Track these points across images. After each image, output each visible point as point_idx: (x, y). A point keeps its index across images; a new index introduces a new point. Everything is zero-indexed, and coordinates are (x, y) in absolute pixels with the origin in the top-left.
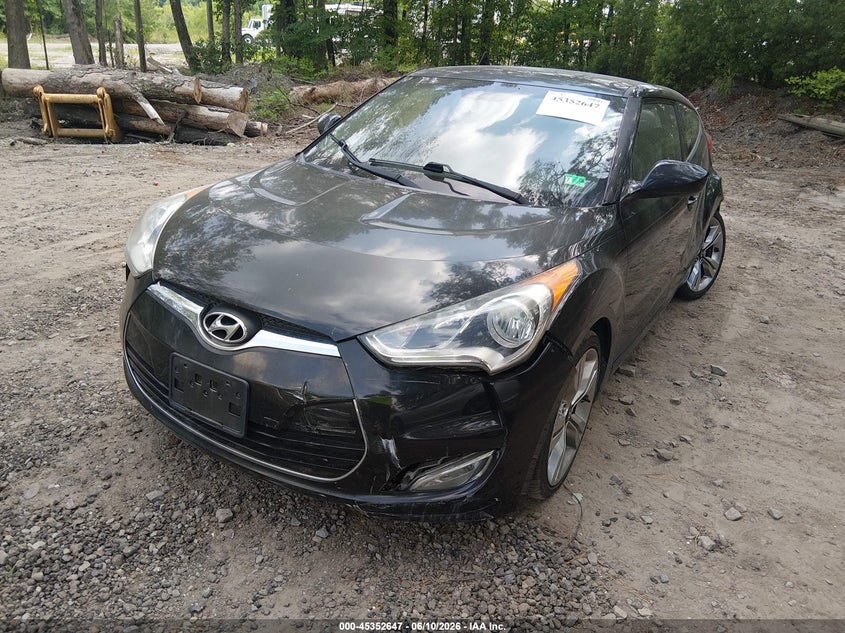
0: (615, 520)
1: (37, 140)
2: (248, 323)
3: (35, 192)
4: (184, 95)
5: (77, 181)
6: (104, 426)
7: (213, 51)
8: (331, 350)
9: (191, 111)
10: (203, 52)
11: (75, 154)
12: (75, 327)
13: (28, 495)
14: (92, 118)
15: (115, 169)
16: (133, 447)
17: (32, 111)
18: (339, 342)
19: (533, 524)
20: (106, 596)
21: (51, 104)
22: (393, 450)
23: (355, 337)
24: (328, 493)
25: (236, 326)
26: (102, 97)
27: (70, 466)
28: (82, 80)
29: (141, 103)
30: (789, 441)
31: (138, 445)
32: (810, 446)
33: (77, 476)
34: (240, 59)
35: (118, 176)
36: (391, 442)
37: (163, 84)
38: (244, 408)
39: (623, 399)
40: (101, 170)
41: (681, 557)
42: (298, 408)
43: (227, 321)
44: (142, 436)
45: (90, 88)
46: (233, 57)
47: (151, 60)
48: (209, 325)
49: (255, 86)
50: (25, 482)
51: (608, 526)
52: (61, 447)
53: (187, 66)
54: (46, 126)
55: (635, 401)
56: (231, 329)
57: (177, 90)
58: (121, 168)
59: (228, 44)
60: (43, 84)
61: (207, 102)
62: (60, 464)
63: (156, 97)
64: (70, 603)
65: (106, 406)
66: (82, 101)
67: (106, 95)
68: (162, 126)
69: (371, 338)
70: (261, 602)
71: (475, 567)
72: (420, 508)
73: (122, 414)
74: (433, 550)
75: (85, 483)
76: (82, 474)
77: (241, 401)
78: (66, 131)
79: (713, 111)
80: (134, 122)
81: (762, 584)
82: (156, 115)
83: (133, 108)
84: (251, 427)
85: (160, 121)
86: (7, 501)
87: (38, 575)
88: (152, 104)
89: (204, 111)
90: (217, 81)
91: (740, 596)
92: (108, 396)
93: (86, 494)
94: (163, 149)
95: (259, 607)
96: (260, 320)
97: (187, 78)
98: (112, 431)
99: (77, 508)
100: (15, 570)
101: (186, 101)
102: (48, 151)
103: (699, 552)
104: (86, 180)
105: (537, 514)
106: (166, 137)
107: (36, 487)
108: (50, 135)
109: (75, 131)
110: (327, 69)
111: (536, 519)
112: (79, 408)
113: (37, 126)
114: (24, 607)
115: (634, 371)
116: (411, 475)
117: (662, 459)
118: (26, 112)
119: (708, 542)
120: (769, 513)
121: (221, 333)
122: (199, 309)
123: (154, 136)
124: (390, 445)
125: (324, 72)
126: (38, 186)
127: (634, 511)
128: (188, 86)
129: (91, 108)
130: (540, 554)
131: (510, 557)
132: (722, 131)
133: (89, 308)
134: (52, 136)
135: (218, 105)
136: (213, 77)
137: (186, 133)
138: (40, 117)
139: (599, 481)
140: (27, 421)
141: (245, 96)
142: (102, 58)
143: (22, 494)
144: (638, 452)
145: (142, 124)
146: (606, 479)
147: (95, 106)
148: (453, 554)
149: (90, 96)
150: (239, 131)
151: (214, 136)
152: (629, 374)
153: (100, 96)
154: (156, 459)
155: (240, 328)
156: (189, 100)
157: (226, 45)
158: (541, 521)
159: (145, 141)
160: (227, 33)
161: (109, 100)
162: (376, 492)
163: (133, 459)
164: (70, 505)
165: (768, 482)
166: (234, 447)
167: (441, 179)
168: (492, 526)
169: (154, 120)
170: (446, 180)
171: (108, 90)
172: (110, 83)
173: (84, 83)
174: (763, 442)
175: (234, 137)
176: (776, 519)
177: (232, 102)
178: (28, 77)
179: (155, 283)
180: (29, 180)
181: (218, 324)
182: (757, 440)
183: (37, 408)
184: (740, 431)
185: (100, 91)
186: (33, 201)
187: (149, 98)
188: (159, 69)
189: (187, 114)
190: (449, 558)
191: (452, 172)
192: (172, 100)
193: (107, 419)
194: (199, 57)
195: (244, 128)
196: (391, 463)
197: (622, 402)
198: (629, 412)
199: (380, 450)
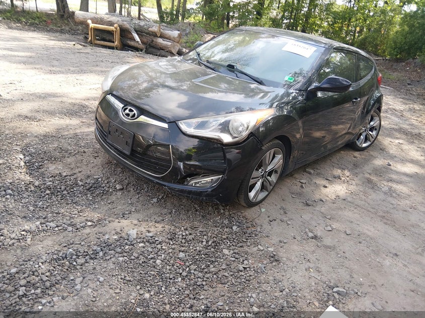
0: (275, 220)
1: (85, 44)
2: (138, 112)
3: (79, 65)
4: (153, 32)
5: (98, 63)
6: (85, 152)
7: (171, 13)
8: (166, 126)
9: (155, 40)
10: (167, 13)
11: (100, 52)
12: (83, 117)
13: (50, 169)
14: (111, 38)
15: (116, 61)
16: (93, 161)
17: (85, 31)
18: (169, 122)
19: (239, 214)
20: (70, 203)
21: (94, 29)
22: (182, 167)
23: (175, 122)
24: (157, 181)
25: (133, 113)
26: (116, 28)
27: (68, 163)
28: (108, 20)
29: (133, 34)
30: (372, 210)
31: (95, 160)
32: (381, 214)
33: (70, 166)
34: (183, 19)
35: (116, 64)
36: (182, 163)
37: (144, 26)
38: (131, 143)
39: (301, 181)
40: (110, 60)
41: (296, 237)
42: (150, 146)
43: (131, 111)
44: (97, 158)
45: (111, 24)
46: (180, 18)
47: (142, 15)
48: (124, 111)
49: (188, 32)
50: (50, 165)
51: (271, 221)
52: (66, 156)
53: (158, 19)
54: (90, 38)
55: (307, 183)
56: (131, 114)
57: (150, 29)
58: (118, 61)
59: (179, 11)
60: (91, 19)
61: (162, 36)
62: (65, 162)
63: (139, 32)
64: (57, 202)
65: (87, 146)
66: (107, 29)
67: (118, 28)
68: (141, 46)
69: (181, 123)
70: (125, 215)
71: (209, 222)
72: (190, 192)
73: (92, 149)
74: (195, 214)
75: (72, 169)
76: (72, 166)
77: (130, 141)
78: (98, 42)
79: (416, 71)
80: (129, 42)
81: (327, 253)
82: (138, 40)
83: (129, 35)
84: (133, 151)
85: (140, 42)
86: (42, 169)
87: (48, 192)
88: (138, 34)
89: (160, 41)
90: (170, 28)
91: (314, 255)
92: (89, 143)
93: (72, 172)
94: (138, 55)
95: (124, 216)
96: (142, 112)
97: (155, 24)
98: (87, 154)
99: (67, 176)
100: (40, 190)
101: (153, 35)
102: (89, 49)
103: (306, 237)
104: (102, 63)
105: (243, 211)
106: (141, 50)
107: (54, 167)
108: (91, 43)
109: (102, 43)
110: (223, 28)
111: (242, 213)
112: (76, 145)
113: (86, 38)
114: (41, 200)
115: (312, 172)
116: (189, 179)
117: (308, 205)
118: (83, 31)
119: (311, 235)
120: (345, 232)
121: (128, 115)
122: (122, 106)
123: (136, 49)
124: (181, 165)
125: (222, 29)
126: (81, 63)
127: (285, 219)
128: (155, 29)
129: (110, 33)
130: (237, 223)
131: (225, 222)
132: (418, 81)
133: (90, 111)
134: (92, 43)
135: (167, 38)
136: (169, 26)
137: (151, 50)
138: (88, 34)
139: (275, 207)
140: (56, 145)
141: (180, 36)
142: (121, 11)
143: (48, 168)
144: (298, 201)
145: (132, 43)
146: (279, 206)
147: (112, 32)
148: (203, 217)
149: (111, 27)
150: (175, 51)
151: (163, 52)
152: (310, 173)
153: (115, 28)
154: (101, 167)
155: (135, 114)
156: (154, 35)
157: (178, 11)
158: (243, 214)
159: (132, 51)
160: (179, 6)
161: (119, 30)
162: (174, 183)
163: (93, 165)
164: (64, 174)
165: (352, 222)
166: (127, 160)
167: (233, 72)
168: (222, 211)
169: (138, 42)
170: (235, 72)
171: (119, 26)
172: (121, 23)
173: (109, 21)
174: (359, 208)
175: (172, 54)
176: (347, 234)
177: (174, 38)
178: (86, 16)
179: (109, 94)
180: (78, 60)
181: (127, 111)
182: (355, 207)
183: (61, 142)
184: (350, 202)
185: (116, 25)
186: (77, 68)
187: (137, 31)
188: (145, 19)
189: (153, 41)
190: (201, 217)
191: (237, 69)
192: (147, 34)
193: (86, 150)
194: (165, 16)
195: (177, 51)
196: (180, 172)
197: (301, 182)
198: (302, 187)
199: (177, 166)
